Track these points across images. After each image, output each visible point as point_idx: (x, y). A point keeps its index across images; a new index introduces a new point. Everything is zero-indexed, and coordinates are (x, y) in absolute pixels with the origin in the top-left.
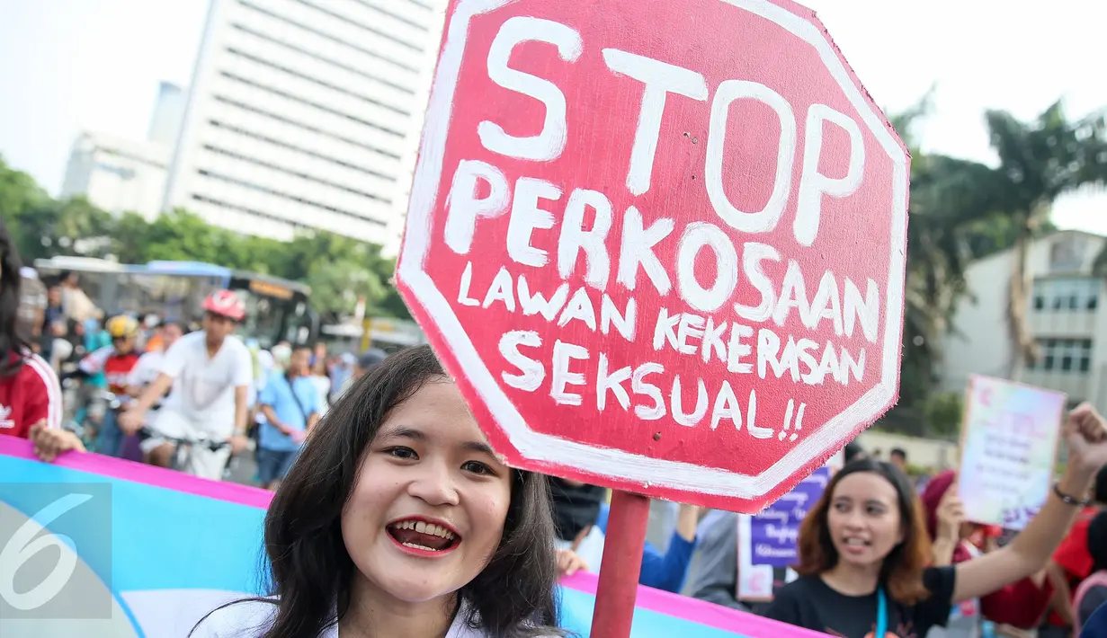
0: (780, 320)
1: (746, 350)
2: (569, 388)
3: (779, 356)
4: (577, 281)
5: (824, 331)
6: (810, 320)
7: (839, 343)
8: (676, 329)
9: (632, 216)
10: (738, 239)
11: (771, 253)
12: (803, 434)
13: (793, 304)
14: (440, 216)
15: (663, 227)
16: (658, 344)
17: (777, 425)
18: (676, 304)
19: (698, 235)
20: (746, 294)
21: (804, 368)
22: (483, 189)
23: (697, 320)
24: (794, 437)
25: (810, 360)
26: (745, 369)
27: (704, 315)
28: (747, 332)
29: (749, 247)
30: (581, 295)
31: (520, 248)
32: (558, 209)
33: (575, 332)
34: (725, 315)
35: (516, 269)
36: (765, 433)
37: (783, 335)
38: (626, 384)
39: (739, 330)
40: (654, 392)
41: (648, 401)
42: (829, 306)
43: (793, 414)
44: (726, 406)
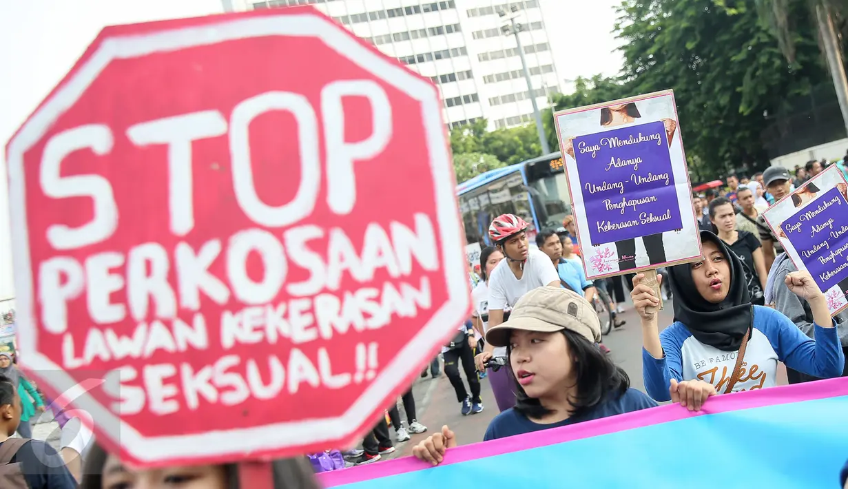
0: (334, 284)
1: (308, 319)
2: (166, 399)
3: (340, 313)
4: (151, 317)
5: (381, 277)
6: (363, 272)
7: (397, 282)
8: (240, 325)
9: (183, 251)
10: (278, 233)
11: (314, 232)
12: (379, 370)
13: (344, 265)
14: (38, 310)
15: (212, 249)
16: (227, 342)
17: (352, 369)
18: (236, 305)
19: (241, 244)
20: (297, 273)
21: (366, 315)
22: (64, 278)
23: (257, 312)
24: (371, 375)
25: (371, 307)
26: (310, 335)
27: (263, 305)
28: (305, 304)
29: (290, 235)
30: (158, 327)
31: (102, 310)
32: (122, 271)
33: (160, 356)
34: (283, 297)
35: (103, 327)
36: (342, 380)
37: (339, 294)
38: (210, 382)
39: (296, 306)
40: (235, 379)
41: (230, 388)
42: (380, 253)
43: (366, 356)
44: (300, 370)
